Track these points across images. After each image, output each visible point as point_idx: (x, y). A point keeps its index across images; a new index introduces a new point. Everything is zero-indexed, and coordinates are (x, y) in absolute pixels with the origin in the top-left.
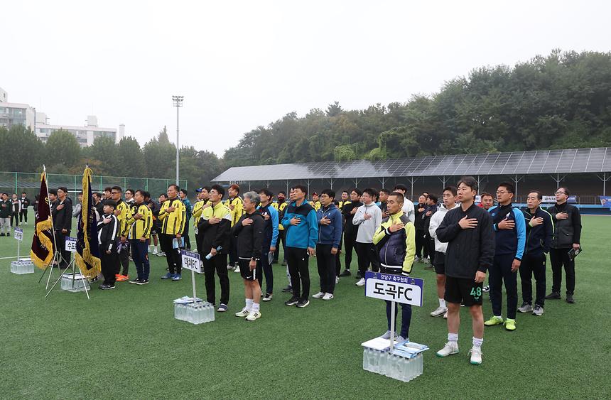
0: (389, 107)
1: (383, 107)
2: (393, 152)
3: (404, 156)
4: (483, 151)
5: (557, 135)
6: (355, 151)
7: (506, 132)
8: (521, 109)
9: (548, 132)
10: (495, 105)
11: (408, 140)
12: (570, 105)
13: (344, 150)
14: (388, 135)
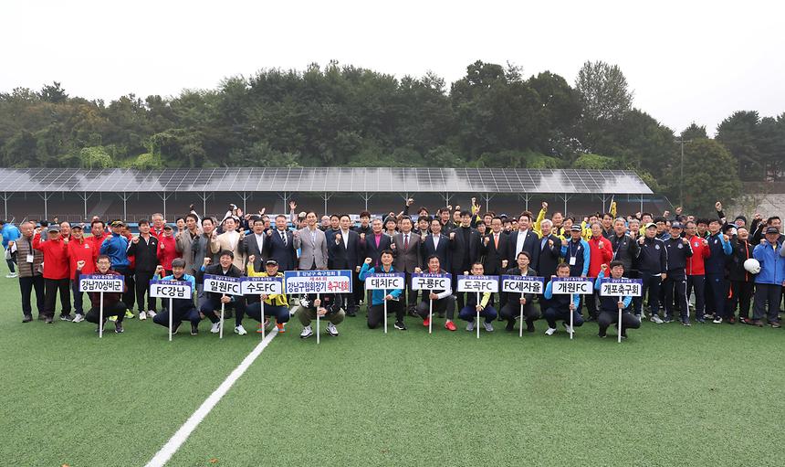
0: (147, 100)
1: (139, 100)
2: (169, 160)
3: (187, 165)
4: (283, 165)
5: (354, 152)
6: (111, 156)
7: (303, 145)
8: (320, 121)
9: (347, 148)
10: (291, 114)
11: (191, 146)
12: (363, 122)
13: (96, 153)
14: (165, 139)
